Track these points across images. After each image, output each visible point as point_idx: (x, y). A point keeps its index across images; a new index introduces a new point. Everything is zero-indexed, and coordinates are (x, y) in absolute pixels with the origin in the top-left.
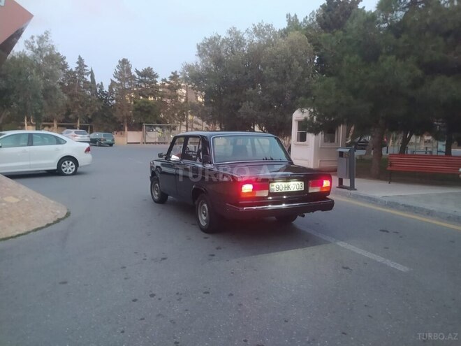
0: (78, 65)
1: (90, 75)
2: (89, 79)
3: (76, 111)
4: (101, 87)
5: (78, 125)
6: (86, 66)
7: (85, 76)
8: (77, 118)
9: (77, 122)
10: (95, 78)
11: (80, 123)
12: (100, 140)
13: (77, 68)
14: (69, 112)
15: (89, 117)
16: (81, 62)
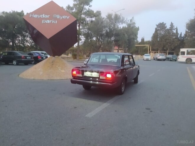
0: (170, 26)
1: (175, 30)
2: (175, 31)
3: (167, 46)
4: (181, 34)
5: (168, 52)
6: (174, 26)
7: (173, 31)
8: (168, 49)
9: (167, 51)
10: (178, 31)
11: (169, 51)
12: (170, 58)
13: (170, 27)
14: (164, 47)
15: (173, 48)
16: (172, 25)
